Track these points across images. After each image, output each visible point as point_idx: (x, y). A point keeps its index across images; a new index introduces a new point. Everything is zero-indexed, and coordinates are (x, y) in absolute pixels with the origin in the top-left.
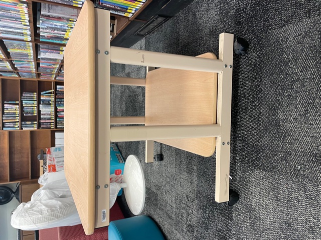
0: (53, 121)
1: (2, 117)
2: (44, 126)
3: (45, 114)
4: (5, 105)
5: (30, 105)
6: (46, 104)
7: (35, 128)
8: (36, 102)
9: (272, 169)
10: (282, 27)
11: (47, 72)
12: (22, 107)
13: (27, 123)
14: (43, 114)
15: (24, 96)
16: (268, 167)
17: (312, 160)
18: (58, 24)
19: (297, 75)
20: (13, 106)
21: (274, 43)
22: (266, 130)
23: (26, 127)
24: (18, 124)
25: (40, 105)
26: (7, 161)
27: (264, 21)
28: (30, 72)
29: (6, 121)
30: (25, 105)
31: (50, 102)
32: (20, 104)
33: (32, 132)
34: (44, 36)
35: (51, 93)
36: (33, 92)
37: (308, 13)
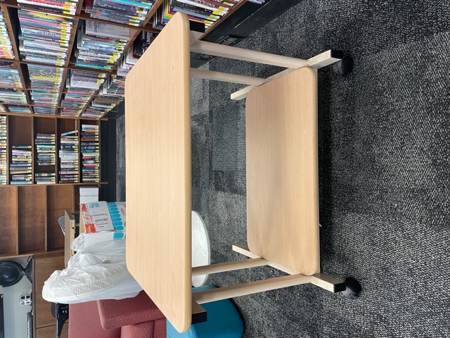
0: (77, 172)
1: (9, 167)
2: (65, 179)
3: (66, 163)
4: (13, 151)
5: (47, 151)
6: (67, 149)
7: (53, 182)
8: (54, 147)
9: (367, 210)
10: (376, 53)
11: (72, 107)
12: (36, 154)
13: (43, 175)
14: (63, 163)
15: (39, 139)
16: (363, 208)
17: (409, 196)
18: (104, 46)
19: (392, 105)
20: (24, 152)
21: (368, 70)
22: (360, 168)
23: (41, 180)
24: (30, 177)
25: (60, 151)
26: (14, 226)
27: (356, 45)
28: (49, 107)
29: (14, 173)
30: (40, 151)
31: (74, 147)
32: (33, 149)
33: (49, 187)
34: (82, 60)
35: (74, 135)
36: (50, 133)
37: (404, 39)
